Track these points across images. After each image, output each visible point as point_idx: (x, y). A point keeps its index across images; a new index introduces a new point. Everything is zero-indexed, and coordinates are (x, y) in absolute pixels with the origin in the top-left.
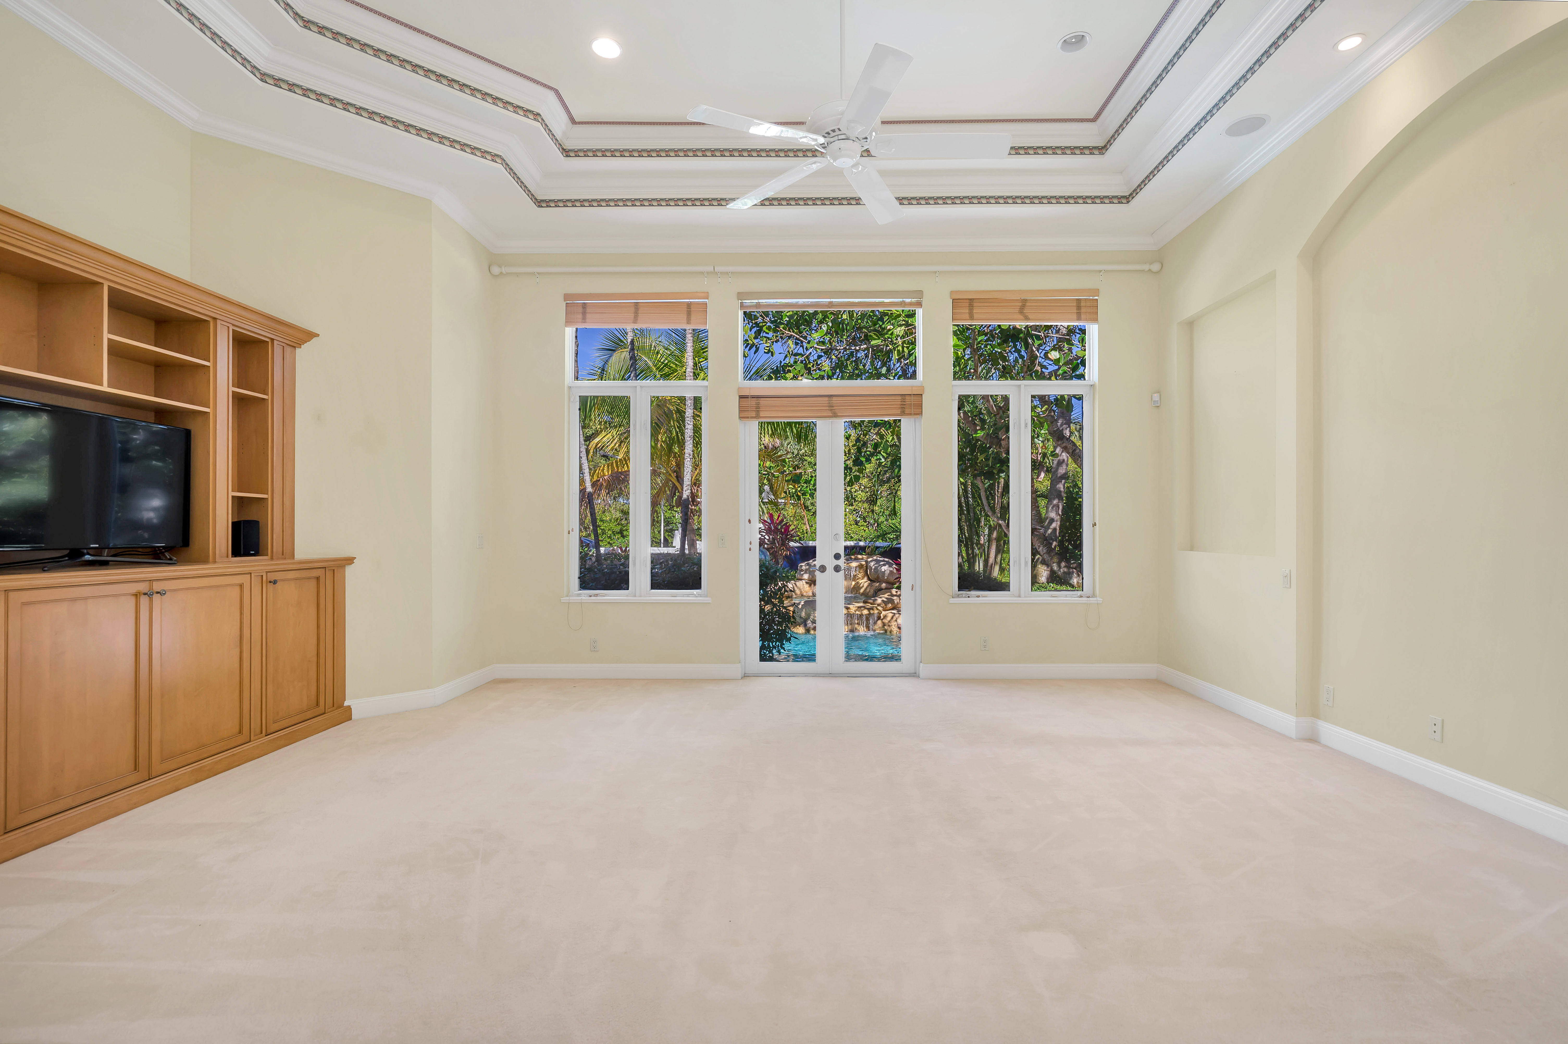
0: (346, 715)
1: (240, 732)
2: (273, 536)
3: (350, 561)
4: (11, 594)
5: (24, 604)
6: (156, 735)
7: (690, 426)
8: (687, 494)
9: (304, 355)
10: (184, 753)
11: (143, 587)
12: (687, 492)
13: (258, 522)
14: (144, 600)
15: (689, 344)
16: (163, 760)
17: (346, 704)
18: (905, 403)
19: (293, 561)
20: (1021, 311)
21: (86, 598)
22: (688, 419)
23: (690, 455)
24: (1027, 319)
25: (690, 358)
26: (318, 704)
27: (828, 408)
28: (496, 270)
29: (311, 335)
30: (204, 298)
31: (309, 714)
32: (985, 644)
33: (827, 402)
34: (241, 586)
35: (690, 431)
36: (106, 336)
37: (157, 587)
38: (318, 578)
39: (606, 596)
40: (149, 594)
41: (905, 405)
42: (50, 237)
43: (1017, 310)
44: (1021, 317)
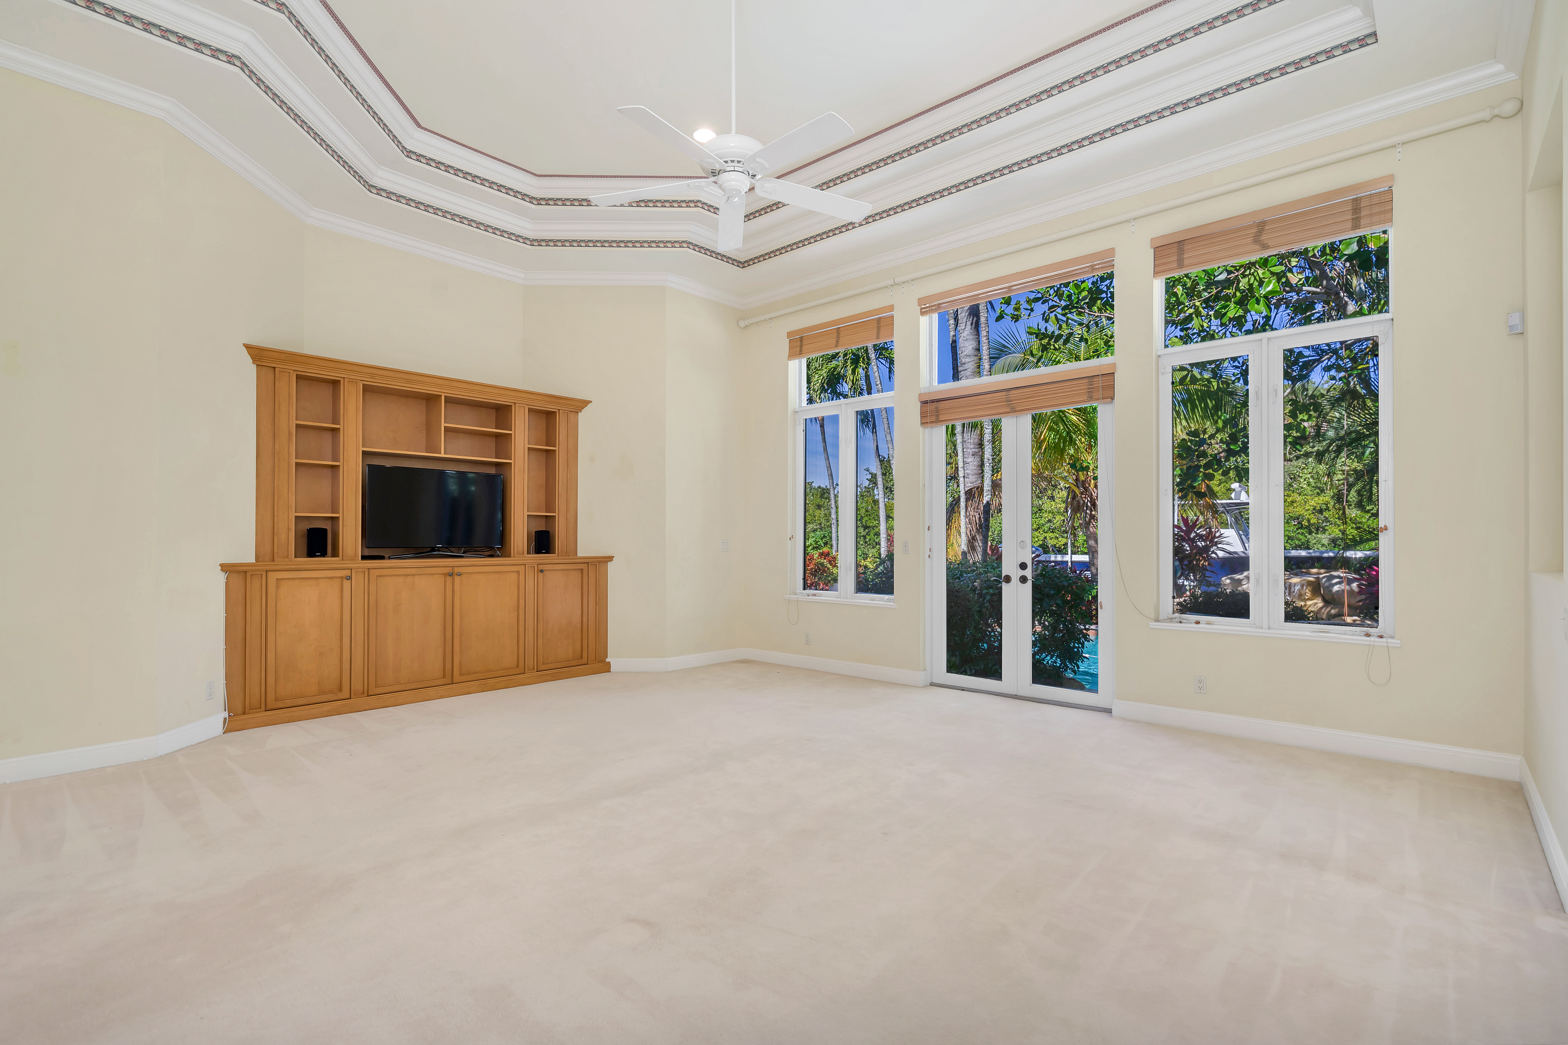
0: (606, 668)
1: (518, 666)
2: (560, 541)
3: (611, 558)
4: (371, 571)
5: (378, 576)
6: (457, 659)
7: (988, 431)
8: (987, 500)
9: (584, 417)
10: (475, 673)
11: (447, 570)
12: (986, 498)
13: (549, 531)
14: (449, 579)
15: (984, 348)
16: (461, 674)
17: (607, 660)
18: (1092, 386)
19: (576, 557)
20: (1257, 240)
21: (414, 575)
22: (986, 423)
23: (989, 460)
24: (1265, 247)
25: (986, 361)
26: (582, 657)
27: (1005, 403)
28: (742, 324)
29: (586, 403)
30: (502, 392)
31: (573, 663)
32: (1201, 685)
33: (1005, 397)
34: (518, 572)
35: (988, 435)
36: (443, 425)
37: (457, 570)
38: (582, 570)
39: (822, 597)
40: (451, 575)
41: (1092, 388)
42: (405, 376)
43: (1250, 240)
44: (1257, 247)
